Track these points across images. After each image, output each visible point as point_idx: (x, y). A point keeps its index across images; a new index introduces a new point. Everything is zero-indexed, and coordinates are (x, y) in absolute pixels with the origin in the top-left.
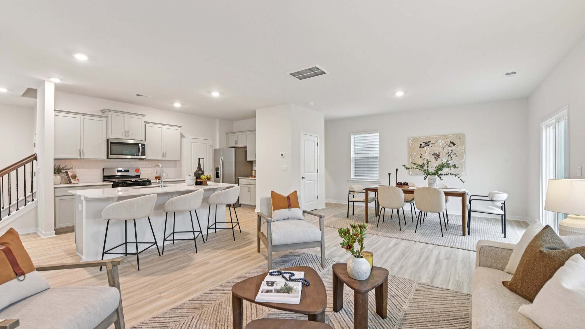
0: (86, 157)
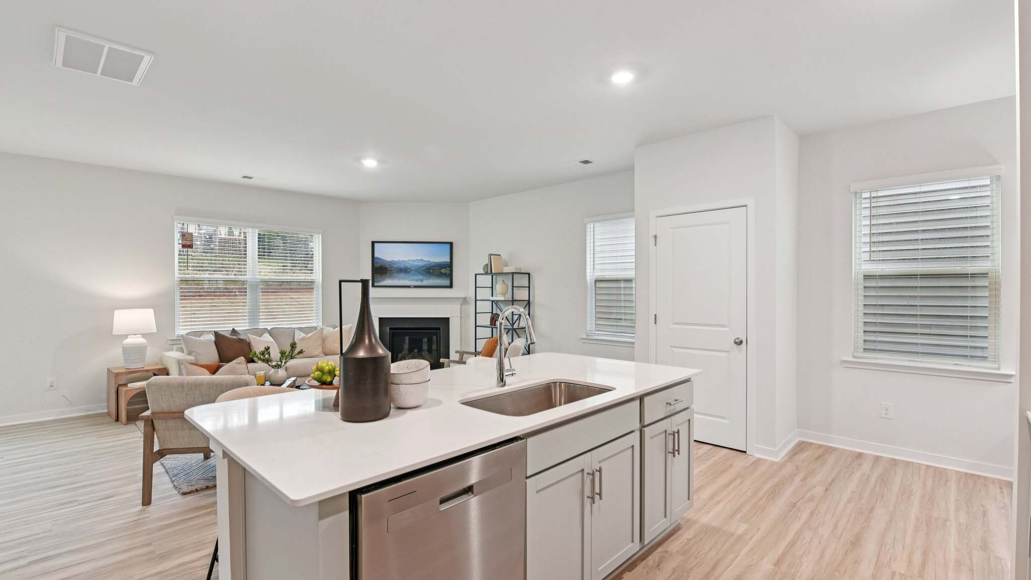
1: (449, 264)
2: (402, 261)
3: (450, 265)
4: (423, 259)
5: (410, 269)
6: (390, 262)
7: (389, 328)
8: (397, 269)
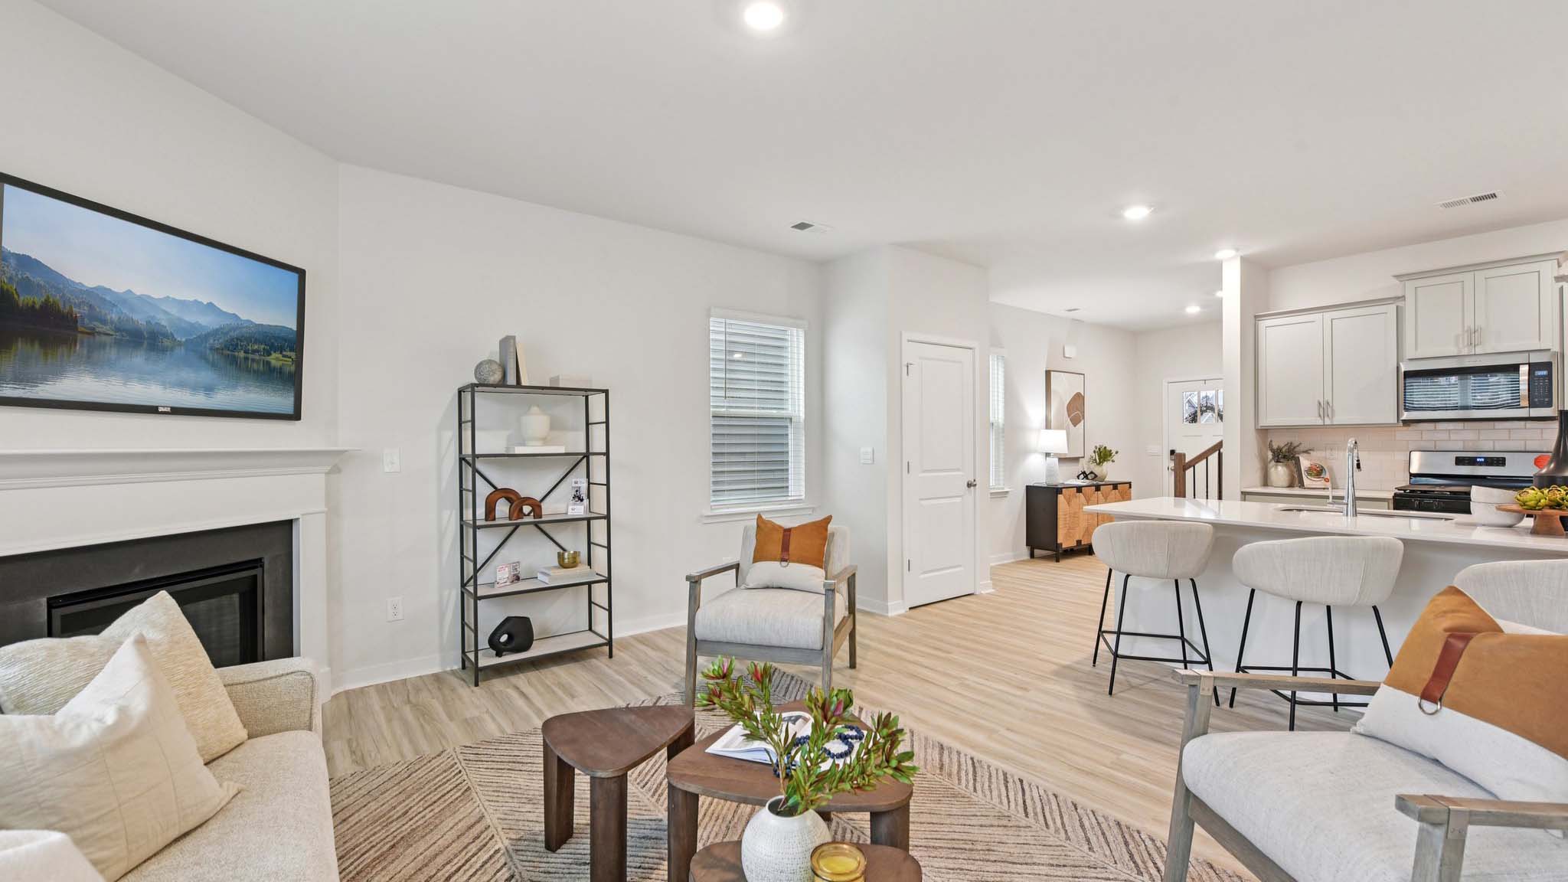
0: (1339, 419)
1: (293, 336)
2: (140, 298)
3: (293, 343)
4: (215, 304)
5: (166, 335)
6: (90, 292)
7: (44, 601)
8: (117, 330)
